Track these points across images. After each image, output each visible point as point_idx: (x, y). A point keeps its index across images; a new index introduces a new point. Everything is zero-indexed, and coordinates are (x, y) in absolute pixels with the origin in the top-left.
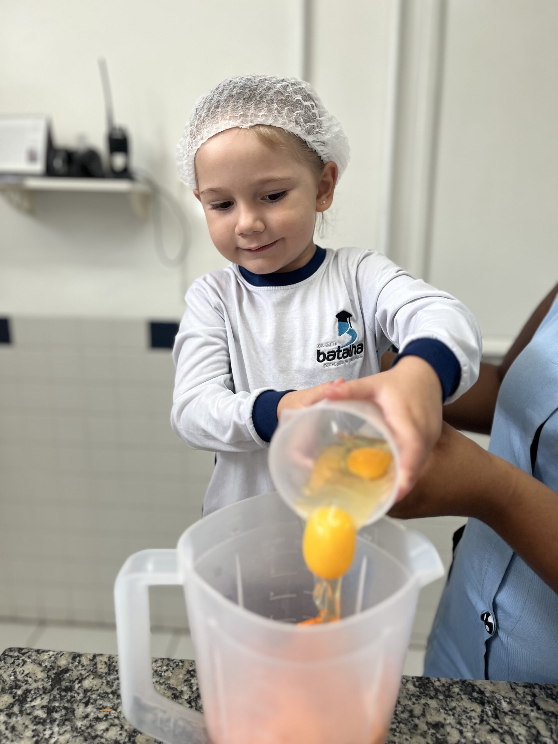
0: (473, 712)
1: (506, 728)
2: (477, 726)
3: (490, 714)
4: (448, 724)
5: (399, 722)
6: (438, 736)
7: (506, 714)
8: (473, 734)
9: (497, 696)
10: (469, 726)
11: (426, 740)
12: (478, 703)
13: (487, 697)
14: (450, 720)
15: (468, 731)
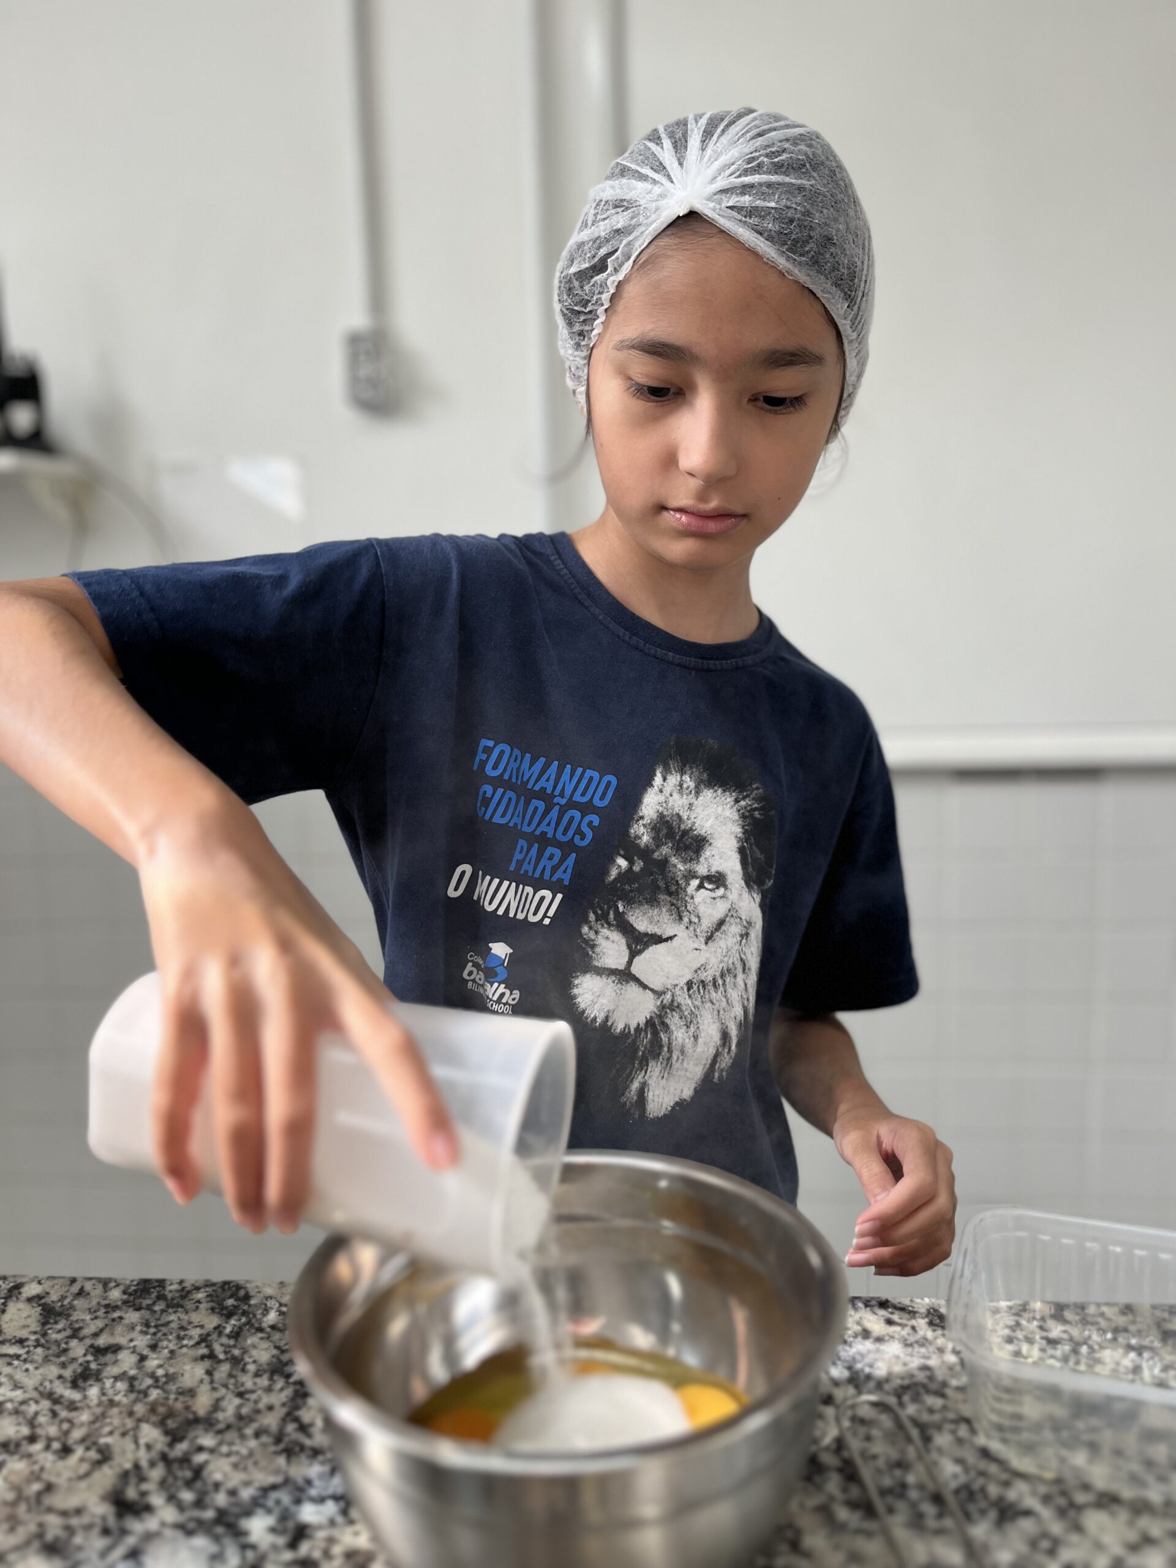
0: (198, 1329)
1: (236, 1352)
2: (185, 1350)
3: (228, 1330)
4: (130, 1348)
5: (36, 1347)
6: (93, 1366)
7: (260, 1330)
8: (162, 1363)
9: (269, 1303)
10: (166, 1351)
11: (62, 1372)
12: (222, 1315)
13: (250, 1306)
14: (142, 1342)
15: (157, 1358)
